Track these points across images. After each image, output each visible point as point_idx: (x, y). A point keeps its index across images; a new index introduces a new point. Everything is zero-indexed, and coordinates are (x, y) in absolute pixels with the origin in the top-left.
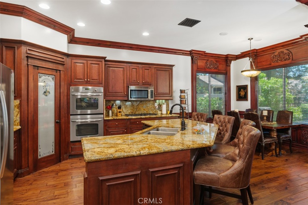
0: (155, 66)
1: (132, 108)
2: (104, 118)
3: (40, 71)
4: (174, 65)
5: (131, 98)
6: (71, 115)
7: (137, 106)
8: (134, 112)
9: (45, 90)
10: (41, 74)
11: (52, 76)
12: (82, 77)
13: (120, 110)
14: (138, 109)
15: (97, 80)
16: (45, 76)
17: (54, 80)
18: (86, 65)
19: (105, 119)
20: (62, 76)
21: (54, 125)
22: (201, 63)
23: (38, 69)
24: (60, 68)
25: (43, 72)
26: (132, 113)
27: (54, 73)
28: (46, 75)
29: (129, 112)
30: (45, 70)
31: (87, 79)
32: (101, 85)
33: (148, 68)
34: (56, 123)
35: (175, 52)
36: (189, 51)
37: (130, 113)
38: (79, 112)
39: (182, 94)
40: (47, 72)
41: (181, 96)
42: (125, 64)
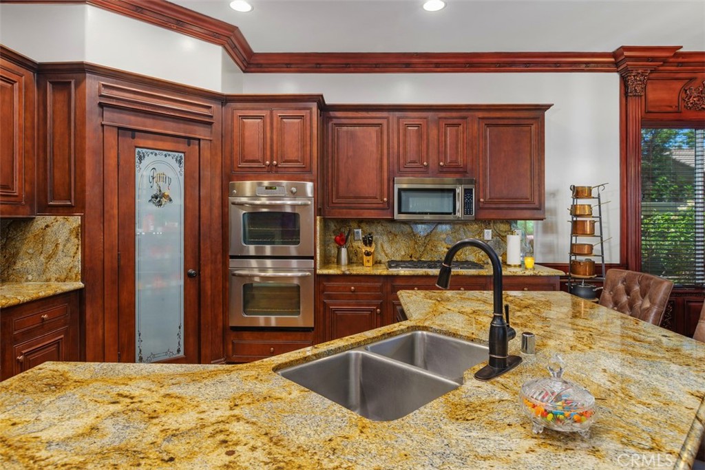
0: (480, 114)
1: (412, 243)
2: (315, 268)
3: (141, 142)
4: (548, 106)
5: (400, 212)
6: (232, 257)
7: (426, 237)
8: (418, 256)
9: (155, 191)
10: (144, 150)
11: (177, 154)
12: (258, 156)
13: (368, 249)
14: (429, 247)
15: (297, 161)
16: (156, 154)
17: (183, 165)
18: (268, 121)
19: (319, 272)
20: (206, 154)
21: (182, 283)
22: (661, 94)
23: (133, 137)
24: (200, 132)
25: (150, 143)
26: (411, 257)
27: (182, 147)
28: (157, 152)
29: (403, 253)
30: (155, 139)
31: (271, 161)
32: (307, 176)
33: (456, 121)
34: (188, 276)
35: (556, 64)
36: (614, 55)
37: (403, 256)
38: (252, 250)
39: (580, 202)
40: (160, 144)
41: (574, 208)
42: (385, 114)
